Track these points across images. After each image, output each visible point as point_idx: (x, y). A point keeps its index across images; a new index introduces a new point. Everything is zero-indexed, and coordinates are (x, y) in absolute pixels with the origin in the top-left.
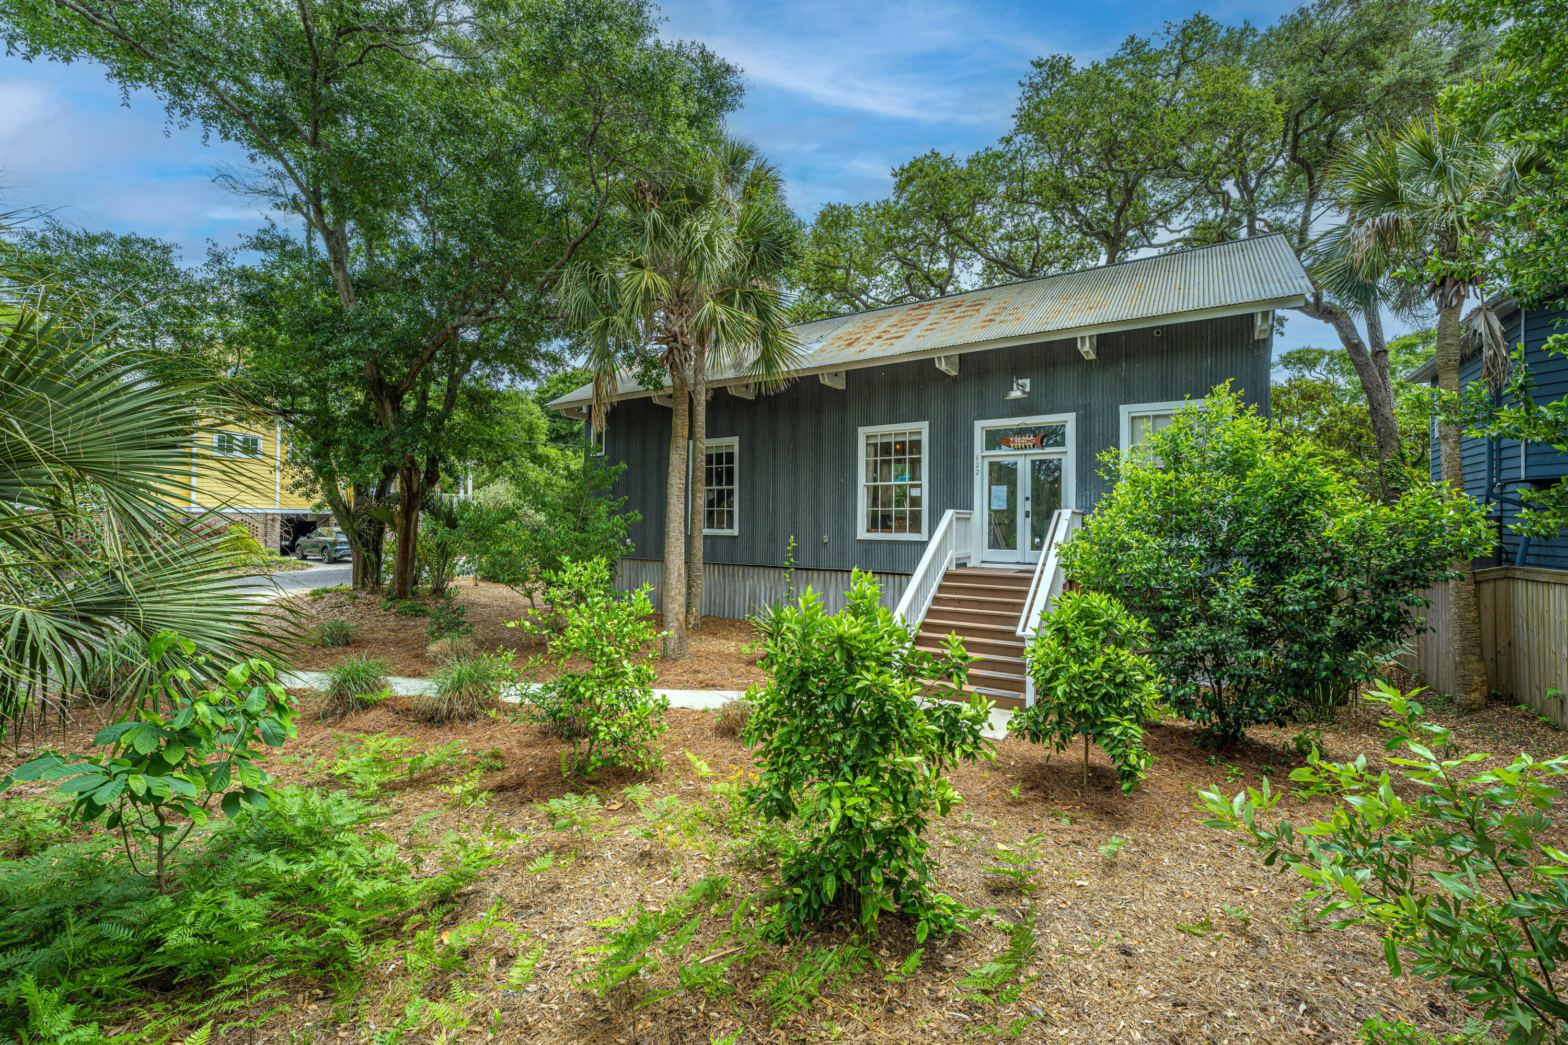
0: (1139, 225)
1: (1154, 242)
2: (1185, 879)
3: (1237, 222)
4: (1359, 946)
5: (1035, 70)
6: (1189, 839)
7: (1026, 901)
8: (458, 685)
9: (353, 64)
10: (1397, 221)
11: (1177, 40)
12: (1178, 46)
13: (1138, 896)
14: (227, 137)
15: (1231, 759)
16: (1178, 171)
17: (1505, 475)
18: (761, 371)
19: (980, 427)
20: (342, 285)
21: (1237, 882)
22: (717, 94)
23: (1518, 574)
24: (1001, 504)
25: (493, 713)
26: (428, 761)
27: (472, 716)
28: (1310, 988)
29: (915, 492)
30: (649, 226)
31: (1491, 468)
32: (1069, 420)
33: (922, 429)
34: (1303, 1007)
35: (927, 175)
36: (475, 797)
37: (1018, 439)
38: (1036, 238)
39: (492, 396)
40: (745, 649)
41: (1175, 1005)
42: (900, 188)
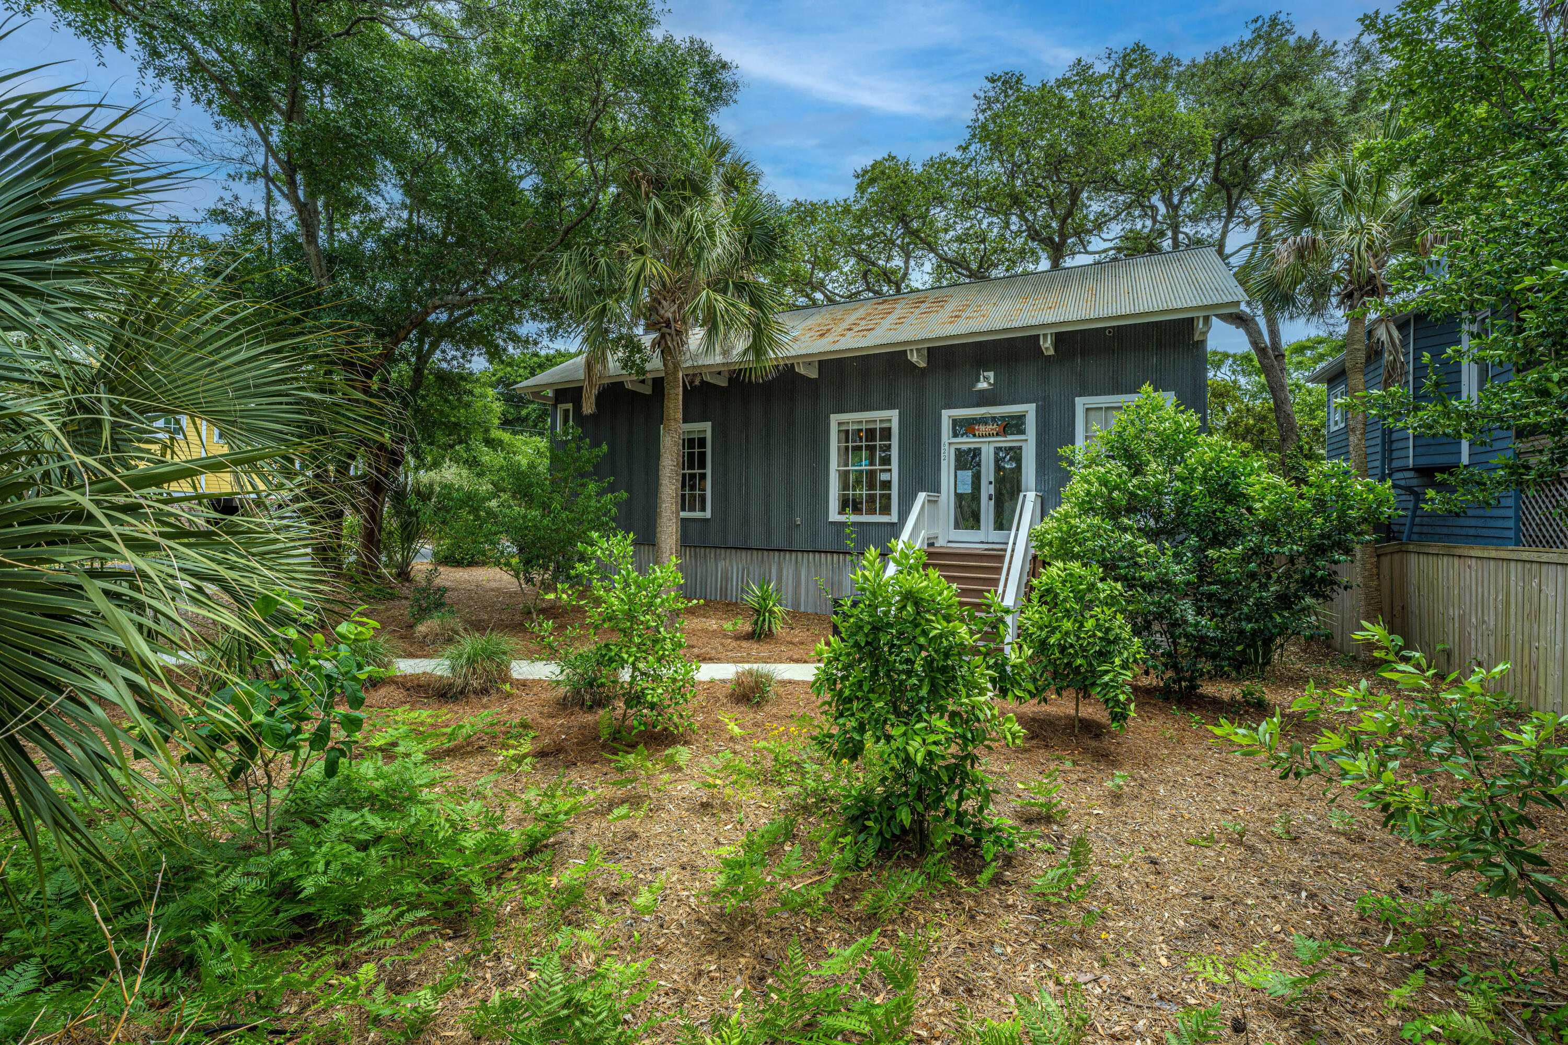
0: (1077, 234)
1: (1090, 248)
2: (1182, 805)
3: (1162, 234)
4: (1335, 848)
5: (990, 85)
6: (1176, 773)
7: (1055, 827)
8: (471, 661)
9: (339, 35)
10: (1314, 241)
11: (1117, 65)
12: (1118, 71)
13: (1146, 819)
14: (198, 100)
15: (1190, 709)
16: (1111, 185)
17: (1395, 464)
18: (751, 356)
19: (947, 415)
20: (314, 260)
21: (1224, 805)
22: (713, 88)
23: (1411, 548)
24: (966, 489)
25: (507, 687)
26: (467, 730)
27: (485, 691)
28: (1306, 880)
29: (885, 477)
30: (650, 214)
31: (1383, 458)
32: (1029, 410)
33: (893, 416)
34: (1304, 894)
35: (889, 177)
36: (520, 763)
37: (982, 428)
38: (983, 241)
39: (462, 378)
40: (728, 626)
41: (1204, 898)
42: (861, 188)
